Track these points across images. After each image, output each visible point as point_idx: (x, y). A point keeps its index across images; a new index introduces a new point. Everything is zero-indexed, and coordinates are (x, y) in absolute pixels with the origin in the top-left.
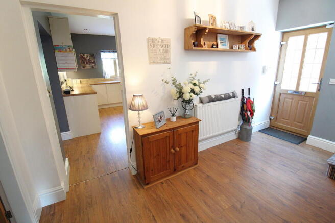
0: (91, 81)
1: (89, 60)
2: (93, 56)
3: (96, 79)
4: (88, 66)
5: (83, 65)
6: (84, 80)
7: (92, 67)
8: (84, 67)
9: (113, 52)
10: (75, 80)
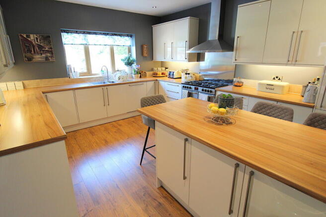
0: (45, 83)
1: (40, 47)
2: (47, 38)
3: (55, 80)
4: (38, 58)
5: (28, 55)
6: (32, 83)
7: (47, 58)
8: (30, 59)
9: (84, 33)
10: (13, 83)
